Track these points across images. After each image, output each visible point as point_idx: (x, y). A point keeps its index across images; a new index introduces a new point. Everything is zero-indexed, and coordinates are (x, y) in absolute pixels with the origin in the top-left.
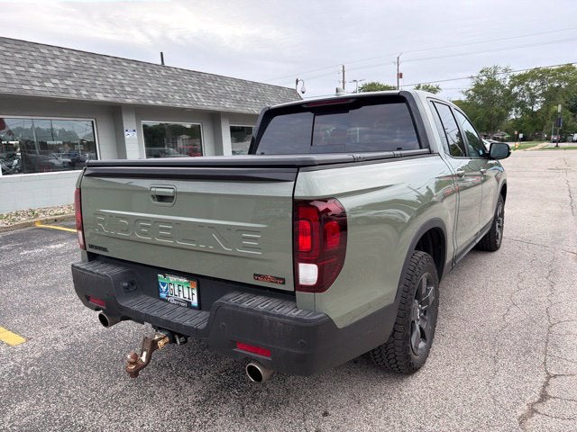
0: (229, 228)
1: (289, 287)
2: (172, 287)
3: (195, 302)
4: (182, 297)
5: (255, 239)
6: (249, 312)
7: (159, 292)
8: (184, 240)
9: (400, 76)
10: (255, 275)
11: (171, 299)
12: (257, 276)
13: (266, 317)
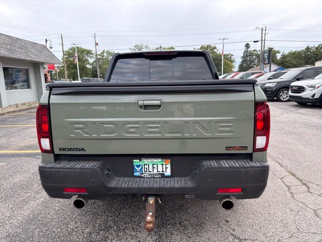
0: (210, 122)
1: (250, 151)
2: (146, 166)
3: (168, 172)
4: (155, 171)
5: (230, 126)
6: (231, 169)
7: (133, 172)
8: (170, 133)
9: (97, 44)
10: (227, 147)
11: (146, 175)
12: (228, 148)
13: (243, 169)
